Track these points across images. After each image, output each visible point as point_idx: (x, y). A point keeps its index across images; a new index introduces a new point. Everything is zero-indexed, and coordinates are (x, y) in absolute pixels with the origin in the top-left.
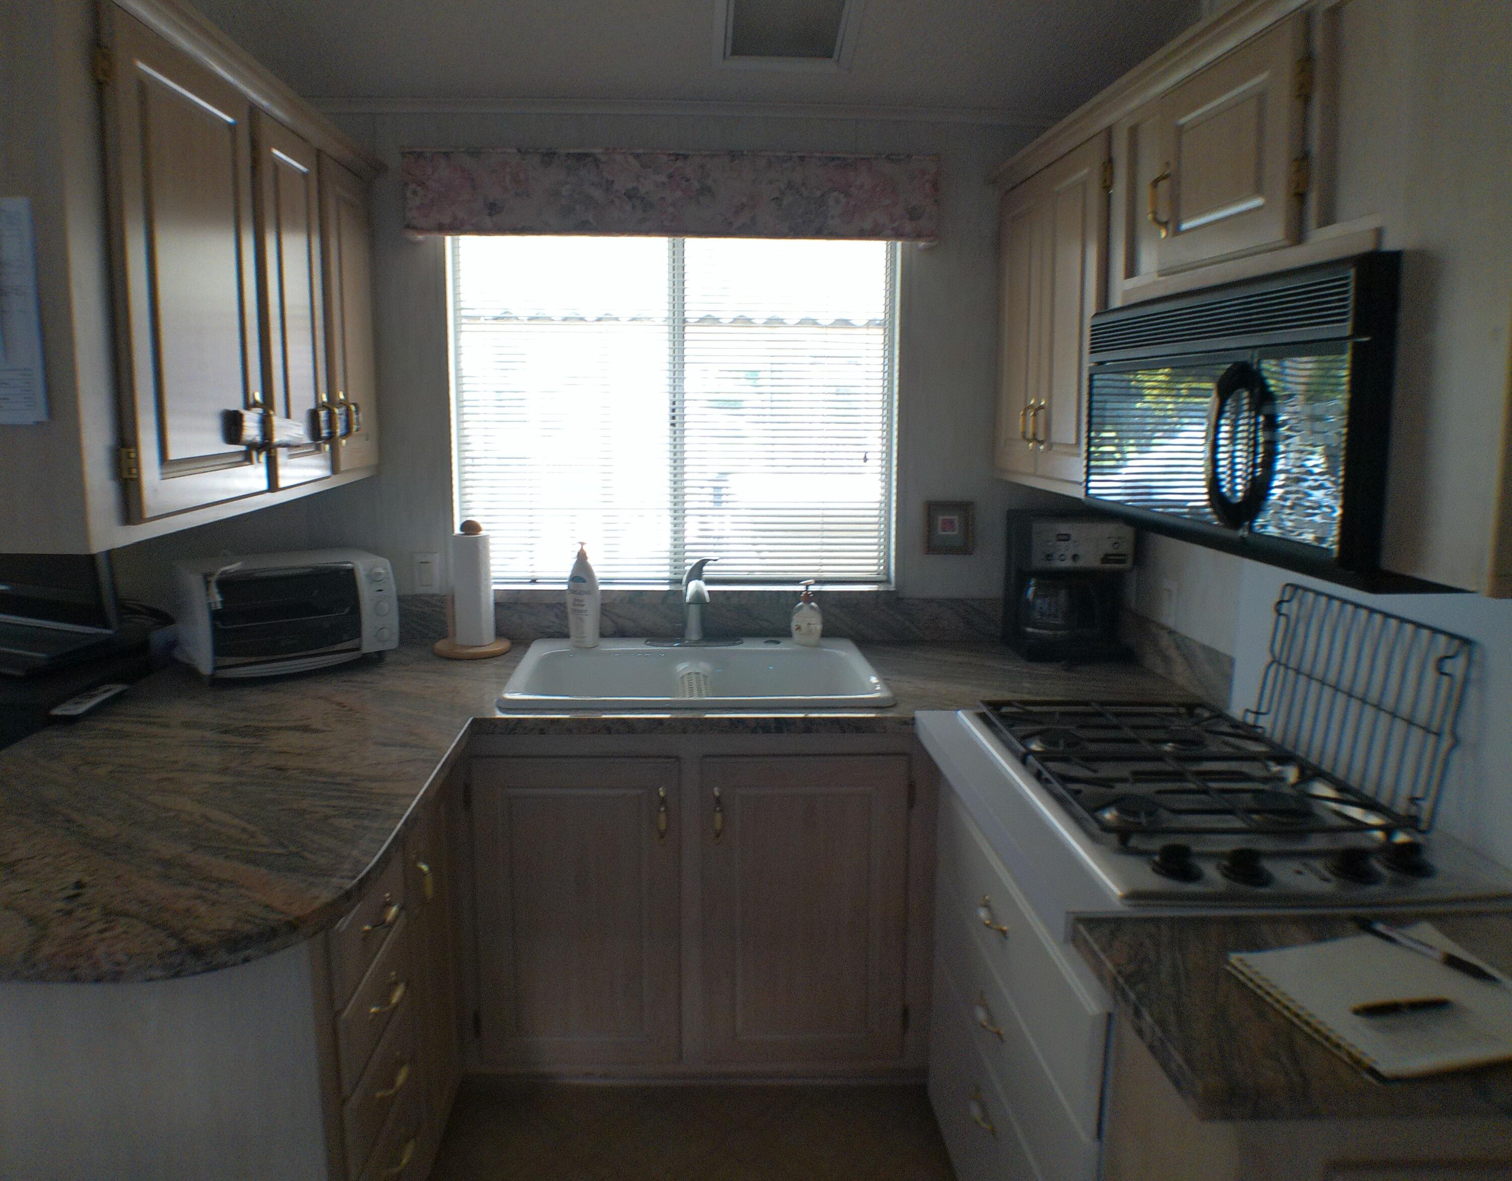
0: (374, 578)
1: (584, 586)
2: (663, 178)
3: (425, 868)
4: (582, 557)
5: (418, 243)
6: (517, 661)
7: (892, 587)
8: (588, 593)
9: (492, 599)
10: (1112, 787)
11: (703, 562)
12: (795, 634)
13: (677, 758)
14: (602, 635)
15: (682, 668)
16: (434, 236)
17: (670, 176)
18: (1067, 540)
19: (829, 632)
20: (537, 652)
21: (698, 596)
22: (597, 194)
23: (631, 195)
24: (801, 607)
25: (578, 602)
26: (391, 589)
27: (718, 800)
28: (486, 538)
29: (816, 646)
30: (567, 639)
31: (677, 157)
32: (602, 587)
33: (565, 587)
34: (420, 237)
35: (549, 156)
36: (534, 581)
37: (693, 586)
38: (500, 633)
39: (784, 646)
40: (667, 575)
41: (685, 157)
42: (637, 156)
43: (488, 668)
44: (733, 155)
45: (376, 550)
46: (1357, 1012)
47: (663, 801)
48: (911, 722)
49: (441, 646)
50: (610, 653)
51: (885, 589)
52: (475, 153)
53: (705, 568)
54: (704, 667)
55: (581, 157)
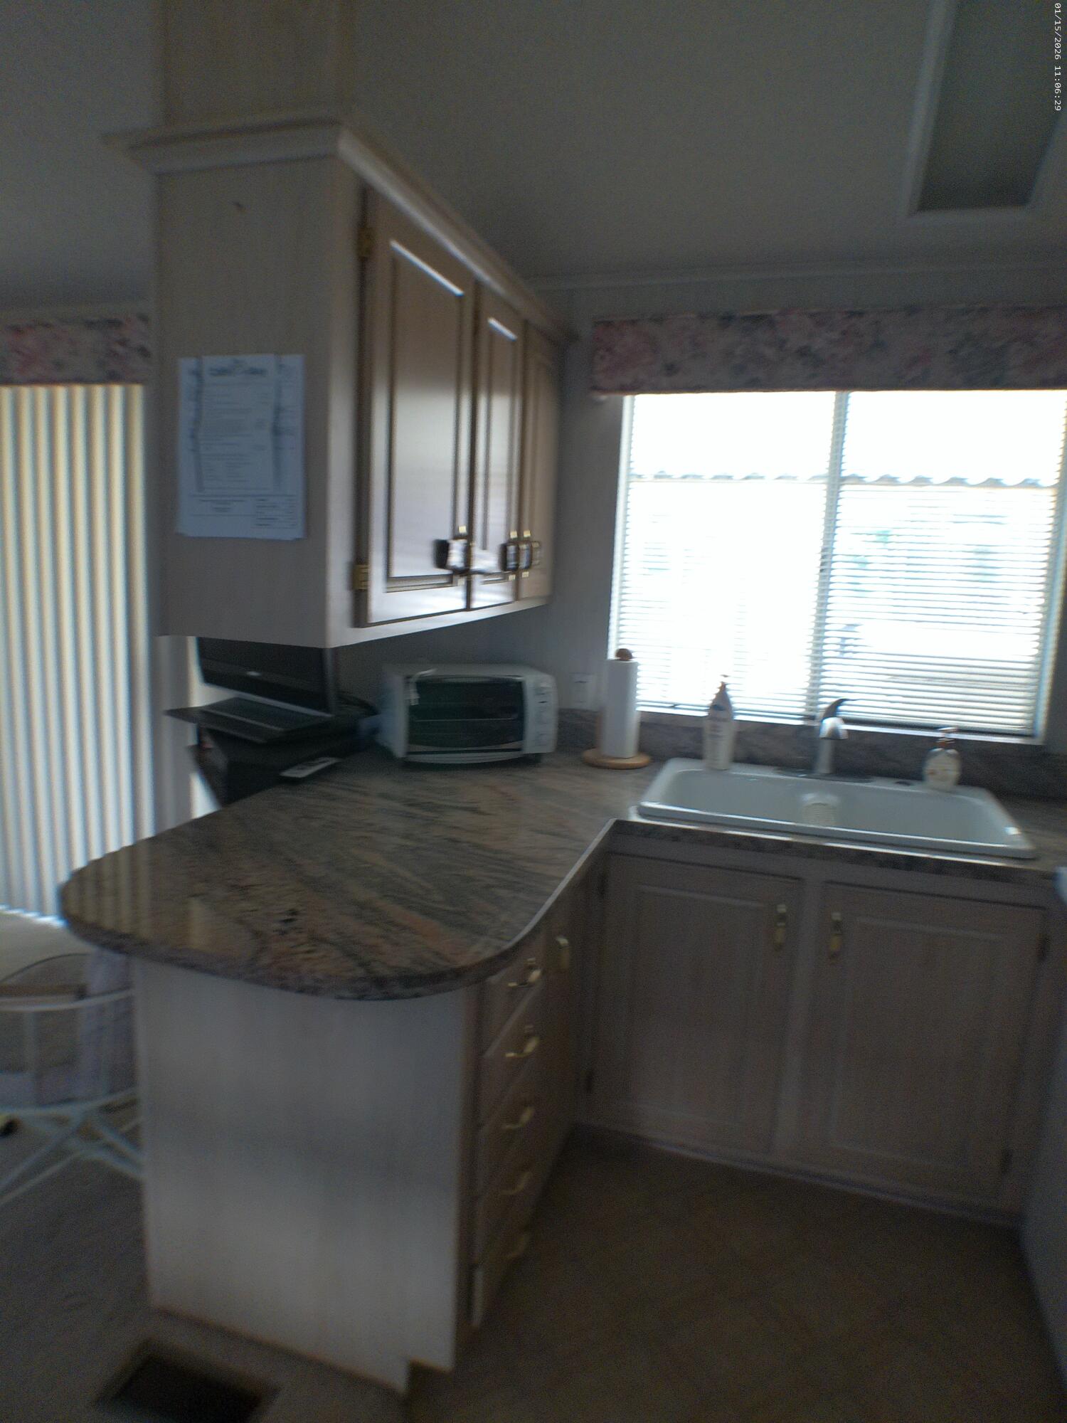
0: (539, 691)
1: (722, 714)
2: (836, 335)
3: (563, 941)
4: (723, 688)
5: (600, 404)
6: (654, 775)
8: (725, 720)
9: (636, 719)
11: (840, 702)
12: (931, 781)
13: (799, 879)
14: (737, 760)
15: (810, 798)
16: (614, 397)
17: (844, 333)
19: (967, 780)
20: (673, 769)
21: (834, 734)
22: (769, 352)
23: (803, 353)
24: (937, 753)
25: (715, 728)
26: (552, 701)
27: (837, 925)
28: (636, 664)
29: (950, 792)
30: (700, 761)
31: (852, 314)
32: (738, 718)
33: (705, 714)
34: (603, 397)
35: (727, 320)
36: (674, 707)
37: (829, 723)
38: (642, 749)
39: (914, 789)
40: (801, 711)
41: (861, 314)
42: (812, 316)
43: (628, 779)
44: (912, 310)
45: (543, 669)
47: (783, 917)
48: (1052, 877)
49: (589, 754)
50: (736, 776)
51: (1031, 743)
52: (659, 320)
53: (841, 708)
54: (831, 799)
55: (757, 319)
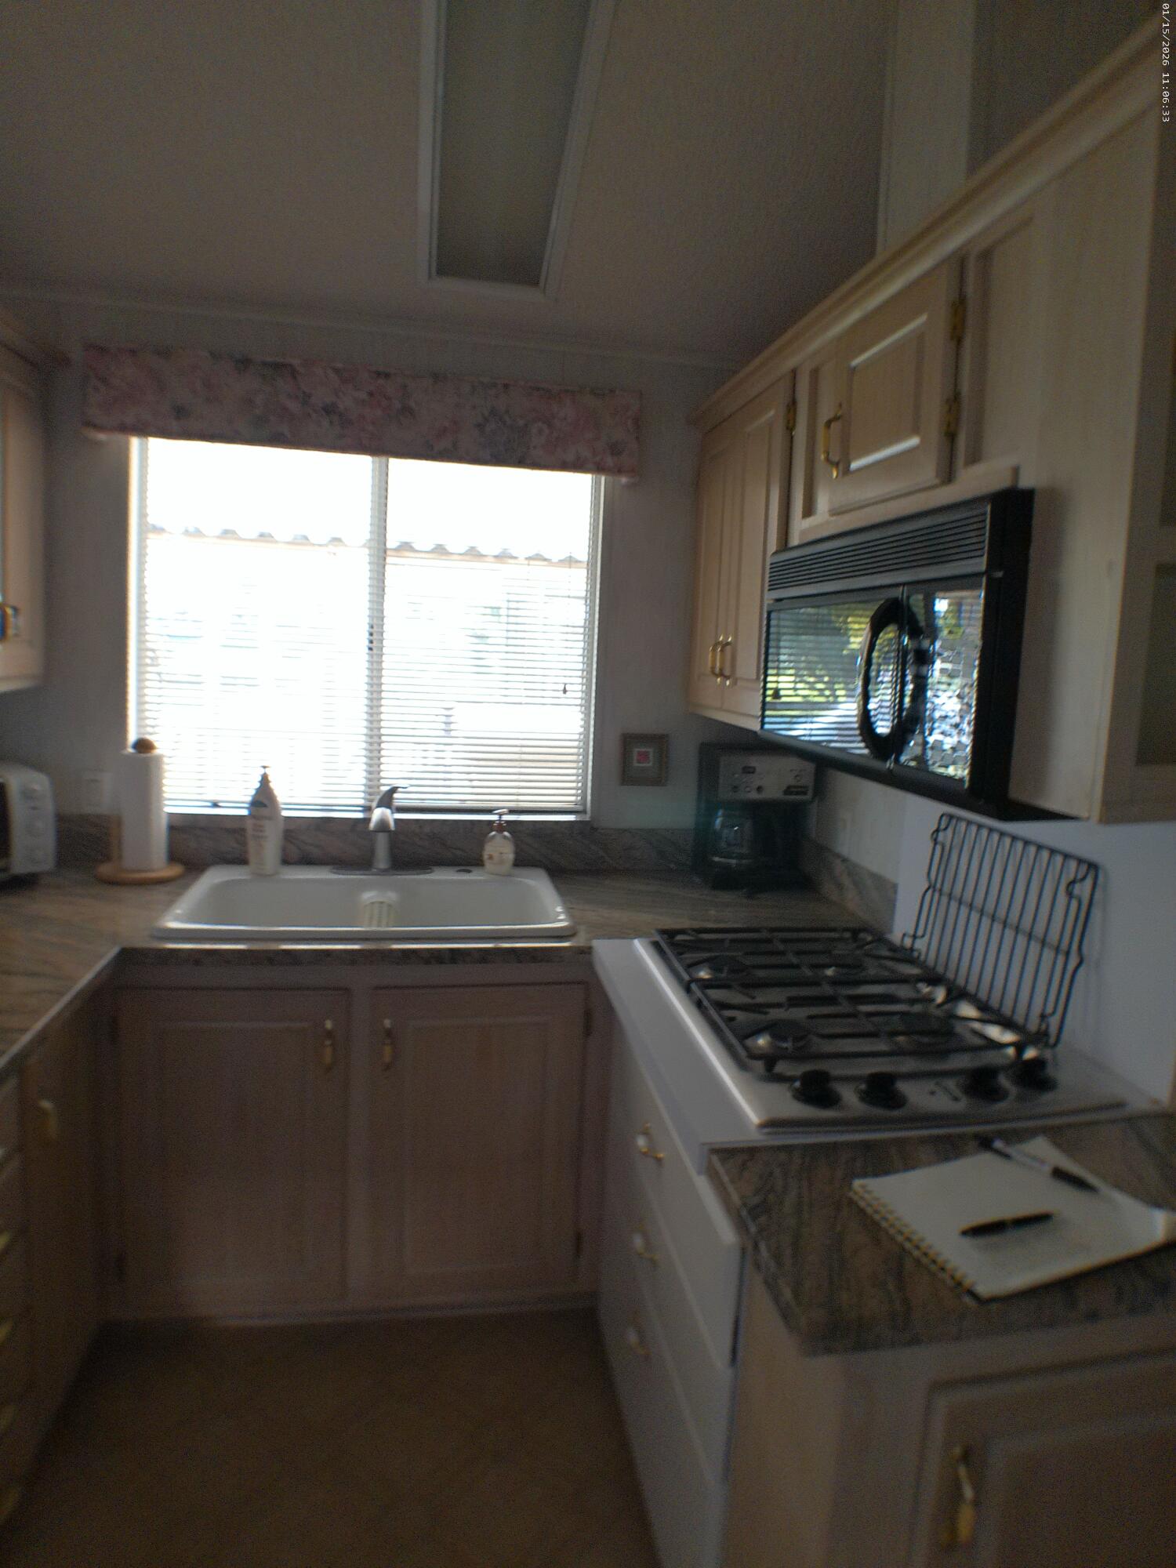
0: (28, 794)
1: (264, 812)
2: (363, 395)
3: (48, 1105)
4: (264, 780)
5: (98, 444)
6: (187, 887)
7: (587, 818)
8: (270, 818)
9: (164, 823)
10: (766, 1013)
11: (394, 790)
12: (488, 865)
13: (347, 990)
14: (286, 861)
15: (368, 896)
16: (118, 437)
17: (371, 394)
18: (753, 773)
19: (522, 861)
20: (213, 878)
21: (383, 825)
22: (294, 406)
23: (329, 410)
24: (494, 836)
25: (259, 828)
26: (49, 807)
27: (389, 1033)
28: (158, 760)
29: (508, 876)
30: (244, 866)
31: (379, 374)
32: (285, 813)
33: (245, 812)
34: (102, 437)
35: (243, 363)
36: (215, 805)
37: (377, 814)
38: (173, 857)
39: (476, 876)
40: (362, 802)
41: (387, 376)
42: (337, 371)
43: (159, 894)
44: (437, 377)
45: (38, 766)
46: (965, 1233)
47: (329, 1034)
48: (586, 952)
49: (105, 869)
50: (289, 881)
51: (581, 819)
52: (164, 353)
53: (396, 795)
54: (391, 896)
55: (278, 367)
